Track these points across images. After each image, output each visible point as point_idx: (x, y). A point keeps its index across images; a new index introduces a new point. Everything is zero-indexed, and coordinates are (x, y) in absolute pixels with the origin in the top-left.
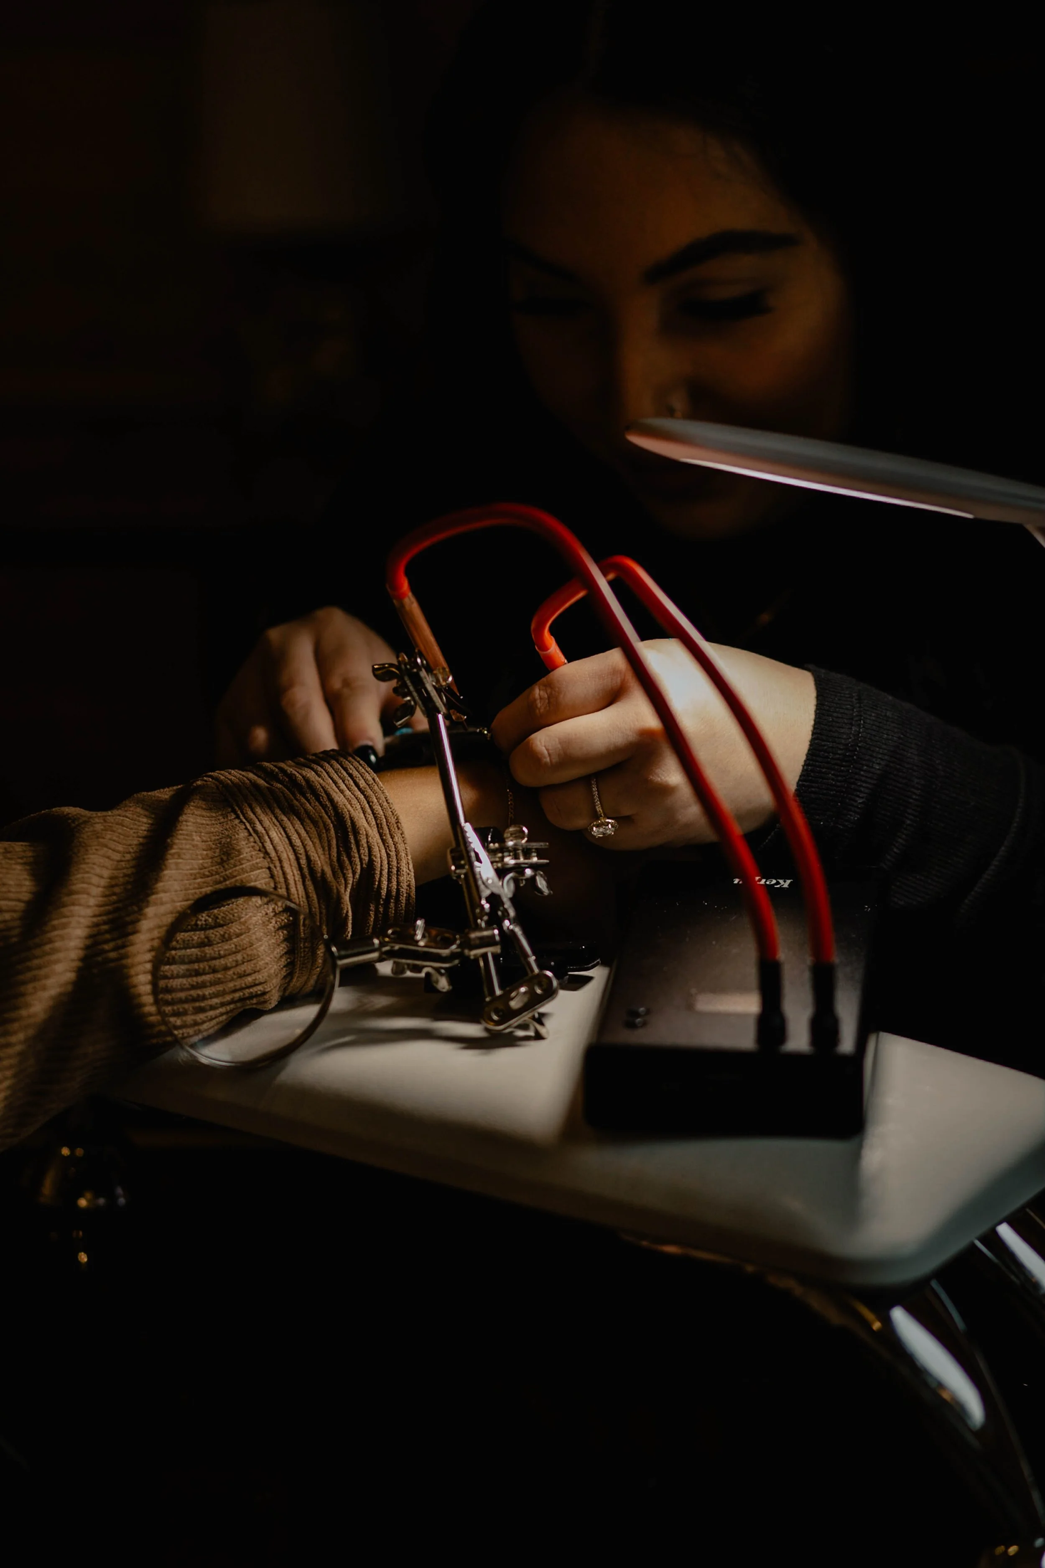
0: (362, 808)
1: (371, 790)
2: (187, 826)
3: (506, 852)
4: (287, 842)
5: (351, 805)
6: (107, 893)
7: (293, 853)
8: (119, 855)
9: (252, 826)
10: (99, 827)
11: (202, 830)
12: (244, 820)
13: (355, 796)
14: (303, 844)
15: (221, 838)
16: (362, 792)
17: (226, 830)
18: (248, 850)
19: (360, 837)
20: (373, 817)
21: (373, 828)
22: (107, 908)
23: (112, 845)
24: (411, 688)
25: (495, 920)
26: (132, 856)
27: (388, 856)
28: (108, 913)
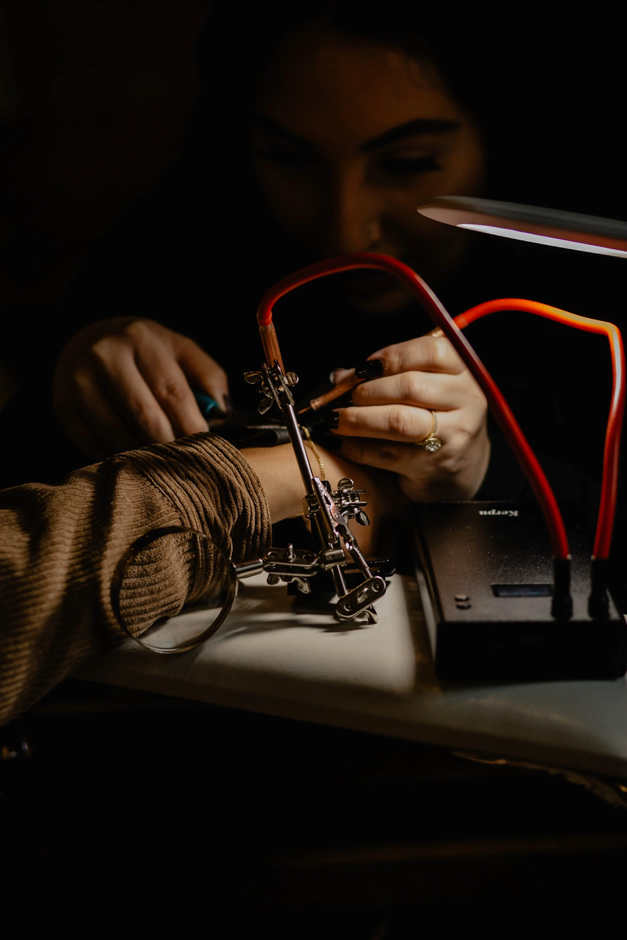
1: (238, 460)
5: (227, 471)
6: (75, 543)
15: (144, 500)
18: (164, 507)
19: (237, 494)
22: (78, 553)
23: (72, 509)
27: (255, 506)
28: (79, 556)
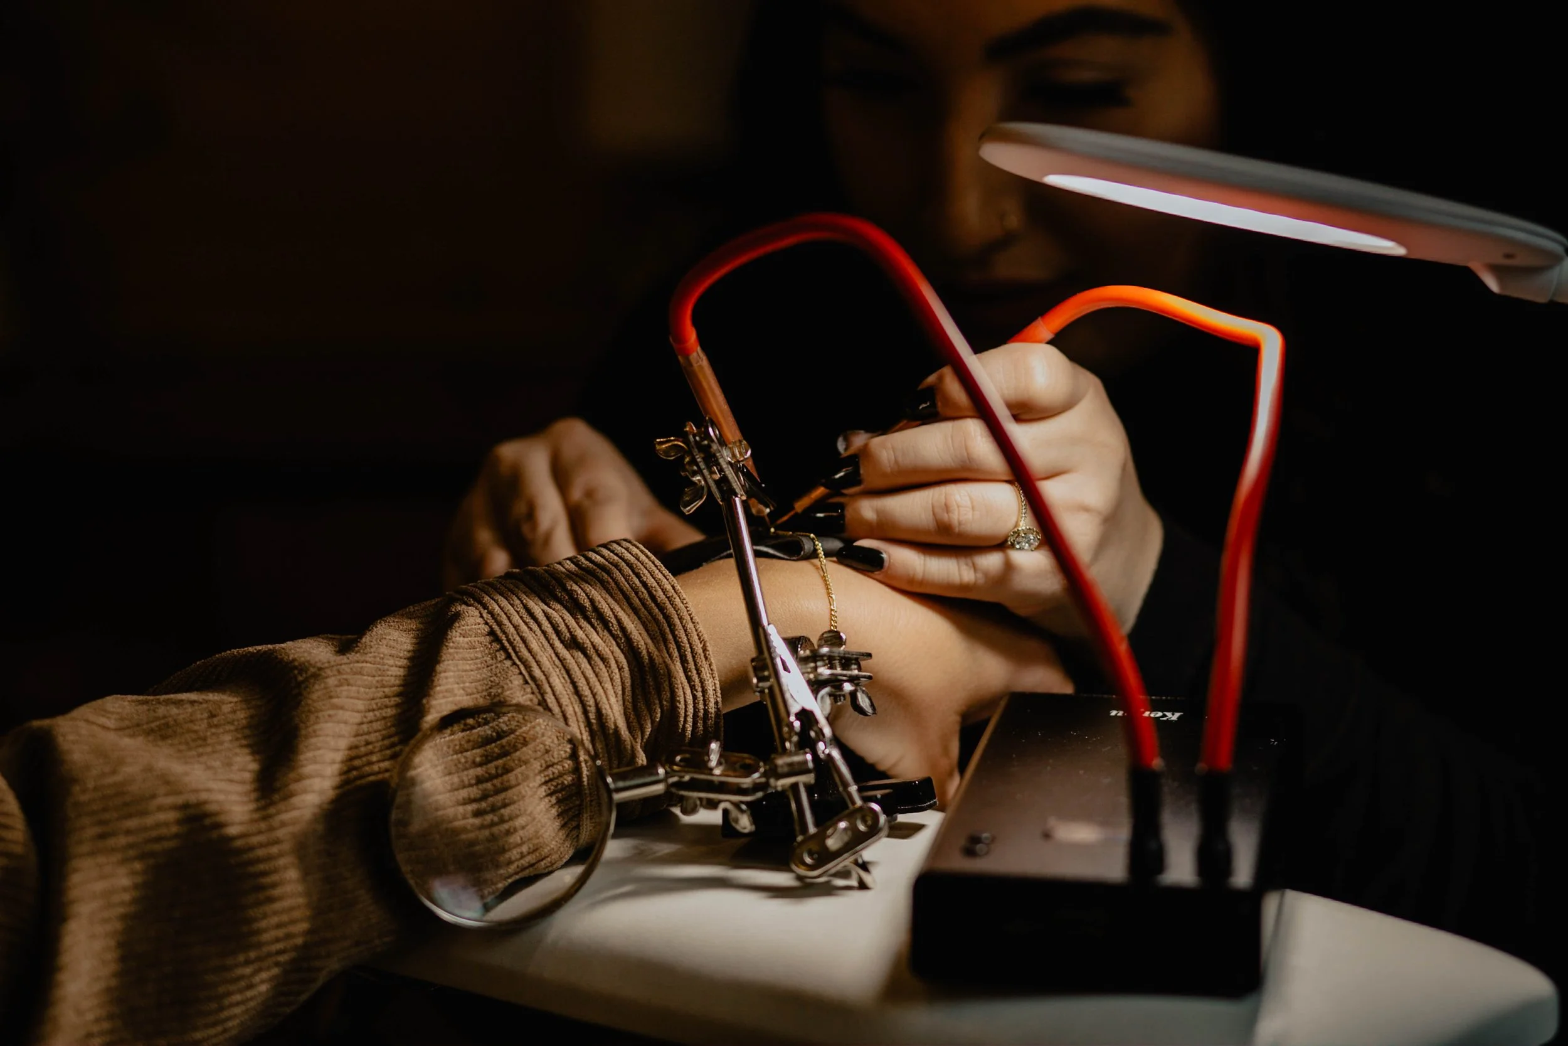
3: (819, 660)
4: (572, 690)
9: (528, 670)
10: (332, 681)
11: (465, 678)
12: (518, 662)
17: (496, 675)
20: (675, 647)
21: (675, 662)
24: (702, 465)
25: (807, 742)
27: (695, 697)
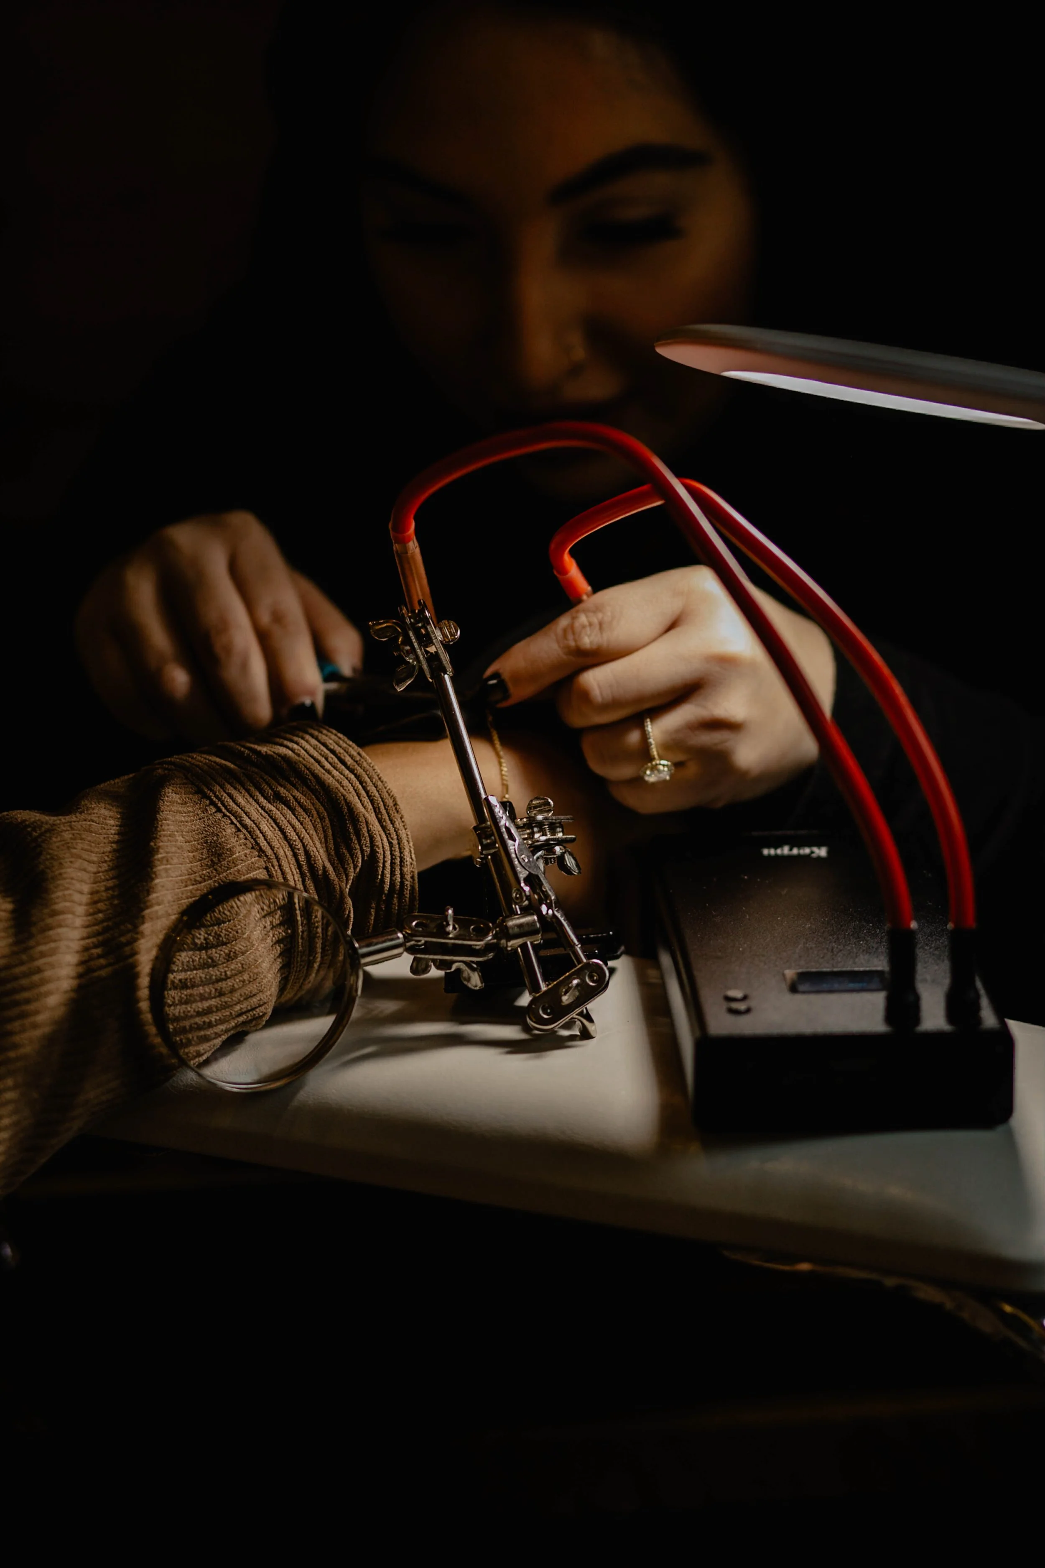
0: (355, 791)
1: (361, 767)
2: (168, 825)
4: (282, 836)
5: (343, 787)
6: (91, 911)
7: (290, 849)
8: (95, 866)
13: (344, 776)
14: (299, 837)
15: (205, 837)
16: (352, 771)
18: (239, 849)
19: (361, 825)
22: (96, 927)
23: (85, 855)
26: (109, 866)
28: (98, 934)
